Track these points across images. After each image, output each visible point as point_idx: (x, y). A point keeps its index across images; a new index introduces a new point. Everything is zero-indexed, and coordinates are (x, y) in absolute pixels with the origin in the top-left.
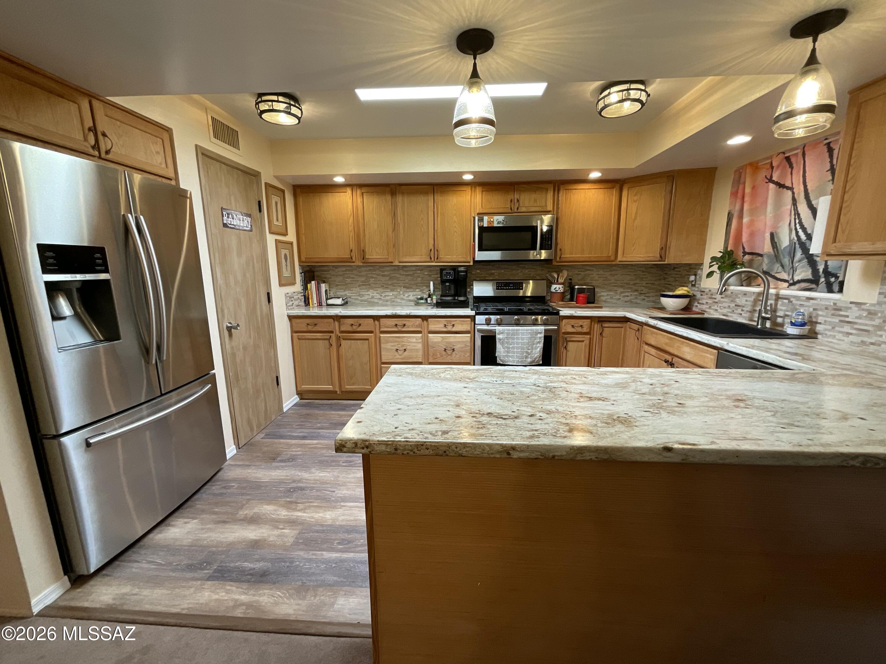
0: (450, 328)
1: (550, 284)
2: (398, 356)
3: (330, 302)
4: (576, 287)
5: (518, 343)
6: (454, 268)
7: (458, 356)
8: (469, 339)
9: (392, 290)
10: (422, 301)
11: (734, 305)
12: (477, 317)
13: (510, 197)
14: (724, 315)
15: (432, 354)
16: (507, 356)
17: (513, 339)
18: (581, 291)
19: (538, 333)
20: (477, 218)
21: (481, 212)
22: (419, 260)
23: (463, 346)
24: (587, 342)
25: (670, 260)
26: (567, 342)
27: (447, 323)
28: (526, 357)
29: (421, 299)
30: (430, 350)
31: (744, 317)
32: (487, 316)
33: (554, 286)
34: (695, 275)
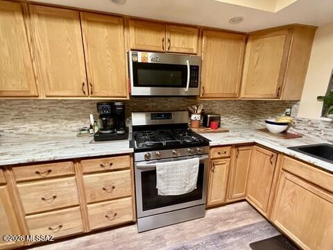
0: (108, 168)
4: (209, 116)
5: (177, 176)
6: (111, 103)
7: (119, 192)
8: (129, 175)
10: (84, 132)
12: (136, 154)
13: (162, 36)
15: (89, 195)
16: (167, 189)
17: (173, 173)
18: (212, 119)
19: (193, 165)
20: (131, 53)
21: (135, 48)
23: (123, 181)
24: (228, 164)
26: (214, 165)
27: (104, 163)
28: (185, 187)
29: (83, 130)
30: (88, 192)
32: (146, 153)
34: (291, 108)
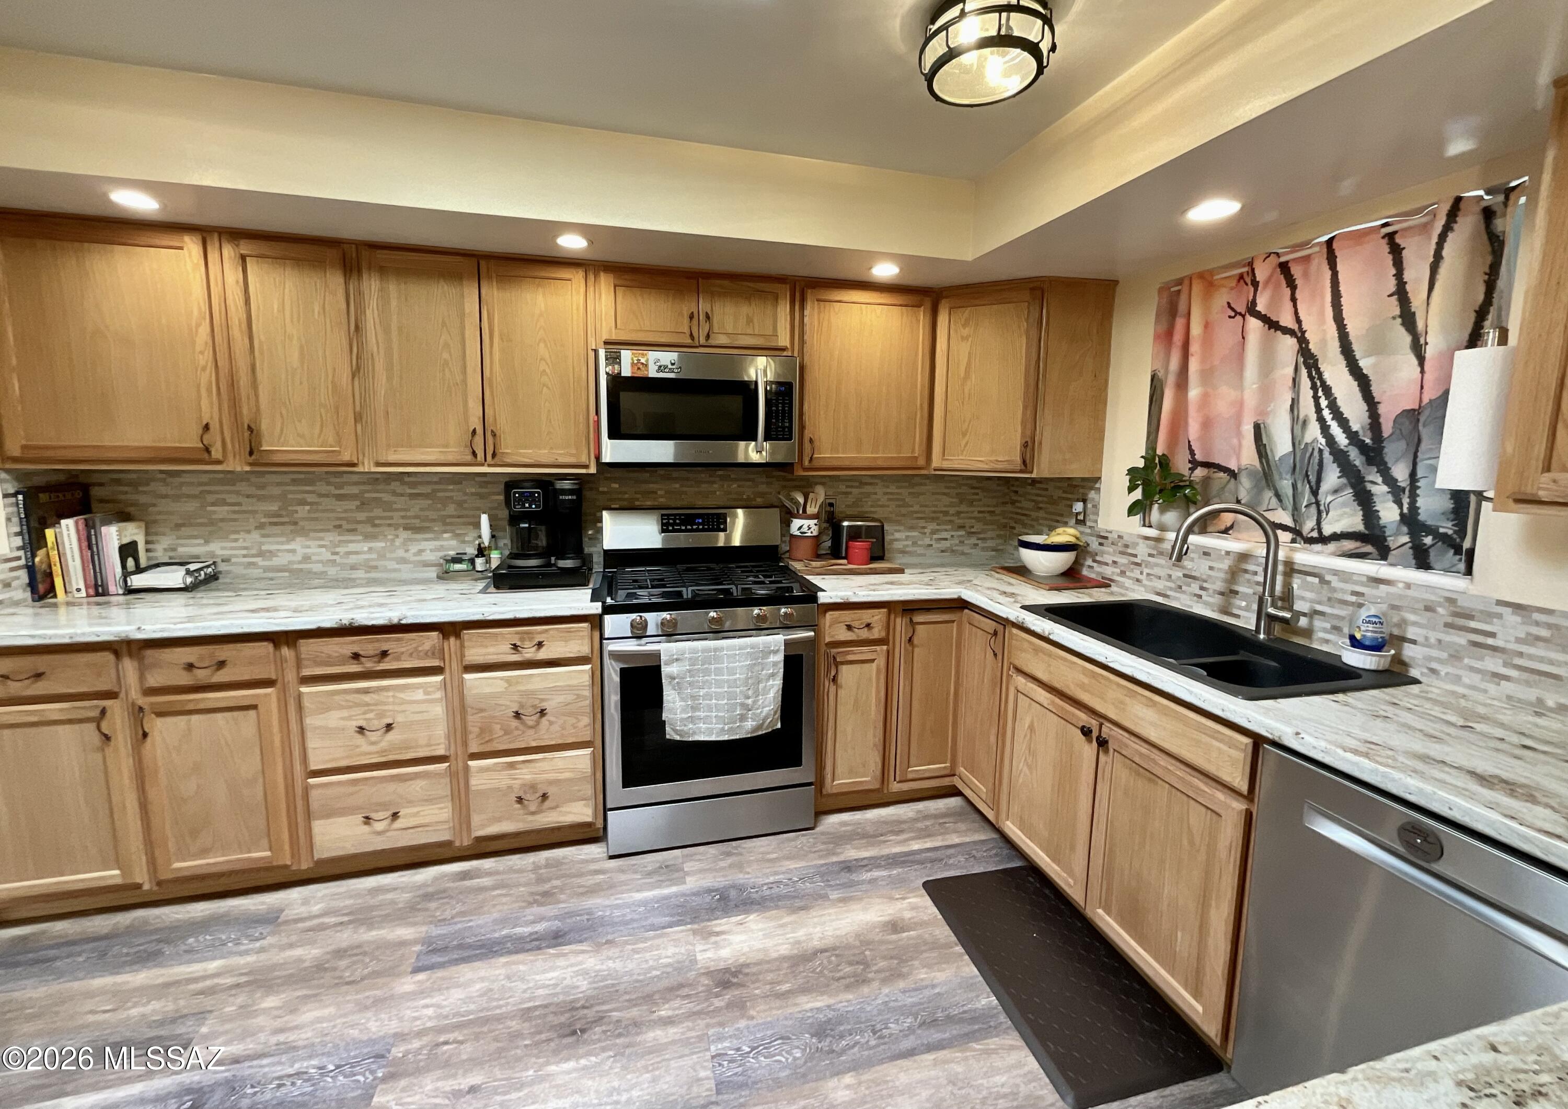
0: (530, 654)
1: (787, 516)
2: (366, 748)
3: (137, 581)
4: (846, 524)
5: (719, 684)
6: (545, 483)
7: (556, 728)
8: (586, 679)
9: (368, 537)
10: (458, 567)
11: (1181, 575)
12: (608, 618)
13: (687, 307)
14: (1159, 594)
15: (476, 730)
16: (692, 719)
17: (707, 672)
18: (855, 534)
19: (768, 652)
20: (602, 354)
21: (614, 337)
22: (442, 458)
23: (570, 698)
24: (881, 661)
25: (1043, 468)
26: (837, 664)
27: (522, 640)
28: (743, 718)
29: (457, 560)
30: (474, 721)
31: (1206, 604)
32: (634, 616)
33: (796, 523)
34: (1084, 501)
